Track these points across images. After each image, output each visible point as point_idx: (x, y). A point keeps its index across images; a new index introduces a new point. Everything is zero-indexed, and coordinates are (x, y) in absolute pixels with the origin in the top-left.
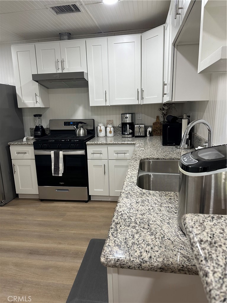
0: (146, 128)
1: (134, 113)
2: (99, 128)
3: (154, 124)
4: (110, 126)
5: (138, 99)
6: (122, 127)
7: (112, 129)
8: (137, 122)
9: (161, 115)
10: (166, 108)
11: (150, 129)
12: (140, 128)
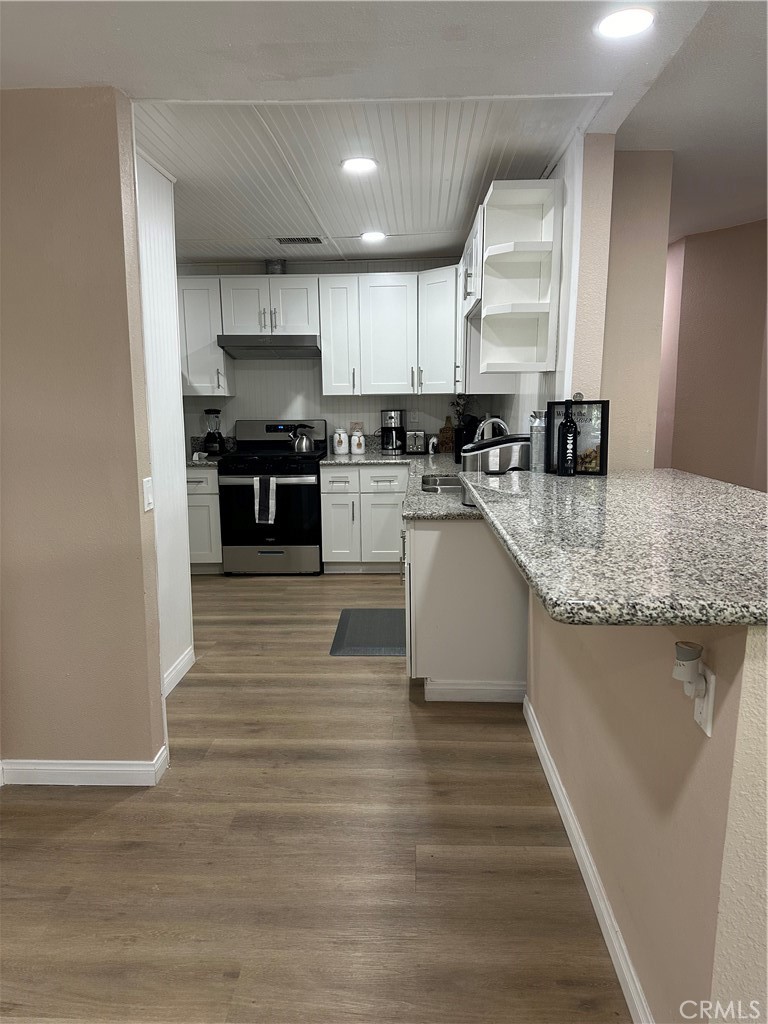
0: (427, 438)
1: (405, 411)
2: (336, 436)
3: (441, 431)
4: (359, 434)
5: (413, 385)
6: (382, 436)
7: (362, 439)
8: (409, 427)
9: (453, 415)
10: (462, 402)
11: (434, 440)
12: (416, 437)
